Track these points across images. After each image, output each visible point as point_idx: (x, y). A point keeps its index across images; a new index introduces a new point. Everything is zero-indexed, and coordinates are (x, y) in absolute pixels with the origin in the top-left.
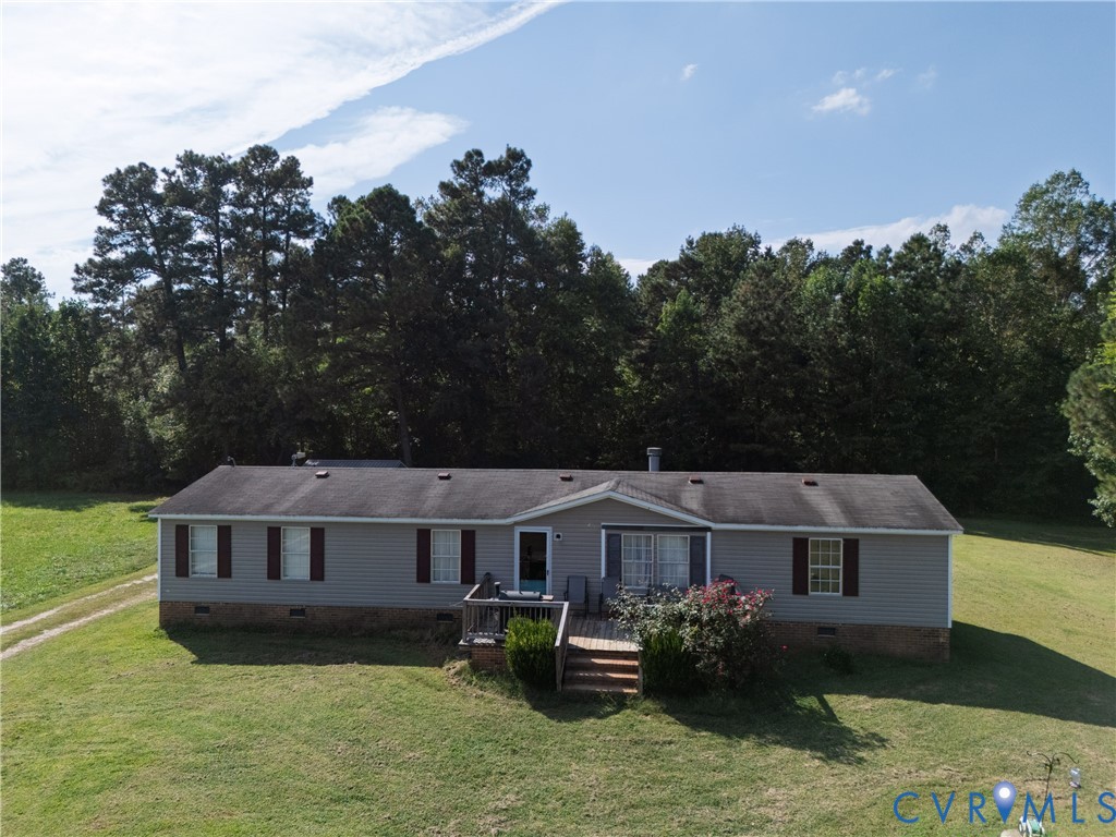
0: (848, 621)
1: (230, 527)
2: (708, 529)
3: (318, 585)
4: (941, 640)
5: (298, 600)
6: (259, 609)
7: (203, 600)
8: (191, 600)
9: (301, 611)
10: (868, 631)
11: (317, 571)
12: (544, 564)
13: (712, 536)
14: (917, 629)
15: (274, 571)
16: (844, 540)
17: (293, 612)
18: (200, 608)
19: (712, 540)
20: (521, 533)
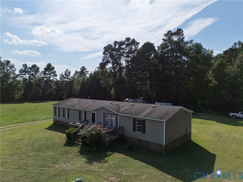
0: (144, 139)
2: (118, 115)
3: (68, 119)
4: (163, 148)
5: (66, 121)
8: (56, 119)
10: (148, 143)
12: (95, 119)
13: (119, 116)
14: (158, 144)
15: (64, 116)
16: (143, 120)
17: (66, 123)
18: (57, 121)
19: (119, 117)
20: (92, 113)
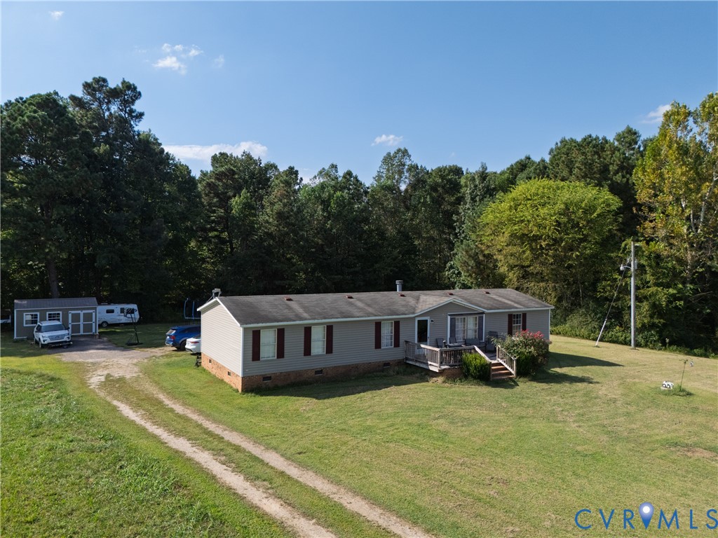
1: (284, 329)
2: (483, 313)
3: (329, 355)
5: (319, 366)
6: (299, 373)
7: (267, 373)
8: (261, 374)
9: (321, 372)
11: (329, 349)
12: (427, 333)
13: (485, 316)
15: (307, 351)
16: (523, 313)
17: (317, 372)
18: (266, 378)
19: (485, 318)
20: (418, 321)
